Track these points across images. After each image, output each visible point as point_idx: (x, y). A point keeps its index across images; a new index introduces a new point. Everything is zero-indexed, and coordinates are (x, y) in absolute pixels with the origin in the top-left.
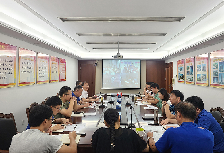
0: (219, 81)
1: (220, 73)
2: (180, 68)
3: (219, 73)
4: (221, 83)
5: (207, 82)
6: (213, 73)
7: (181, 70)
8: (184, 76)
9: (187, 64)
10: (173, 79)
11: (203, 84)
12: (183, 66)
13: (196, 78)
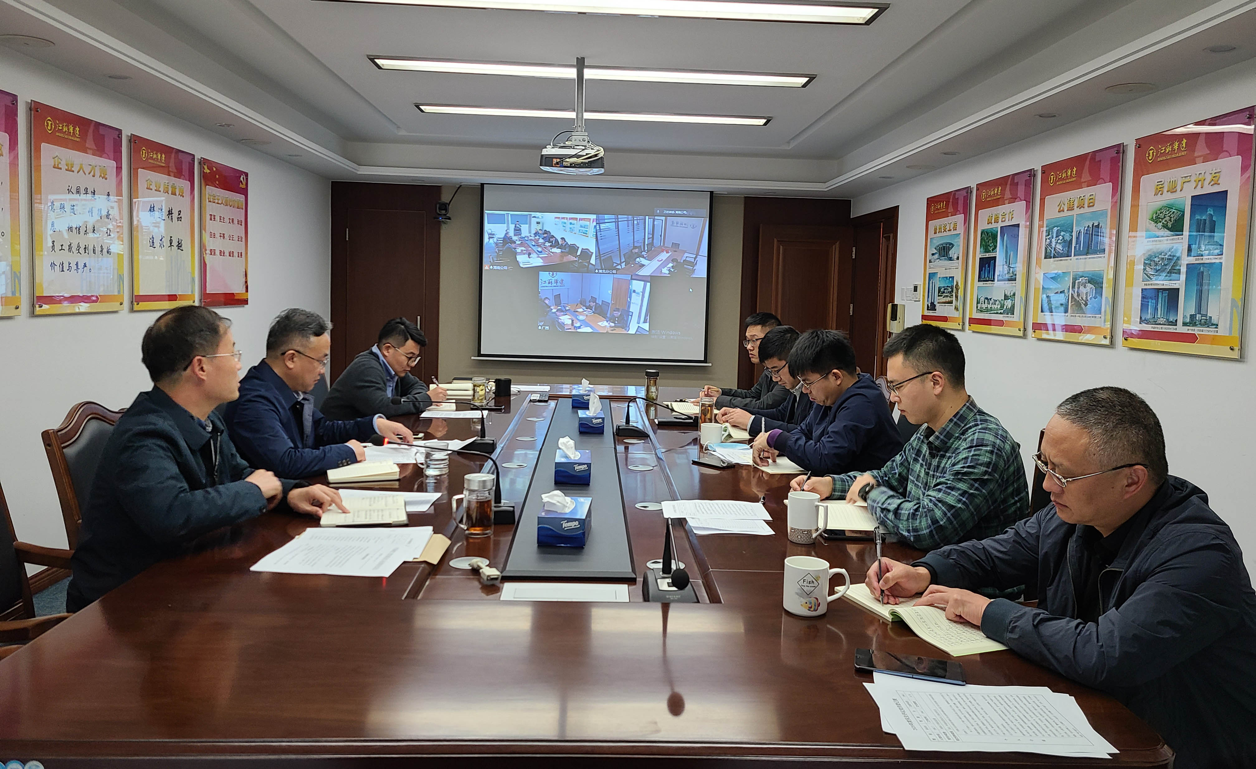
0: (1185, 308)
1: (1193, 260)
2: (939, 239)
3: (1186, 260)
4: (1192, 322)
5: (1102, 322)
6: (1147, 263)
7: (944, 251)
8: (961, 285)
9: (985, 214)
10: (895, 307)
11: (1080, 330)
12: (961, 230)
13: (1038, 294)
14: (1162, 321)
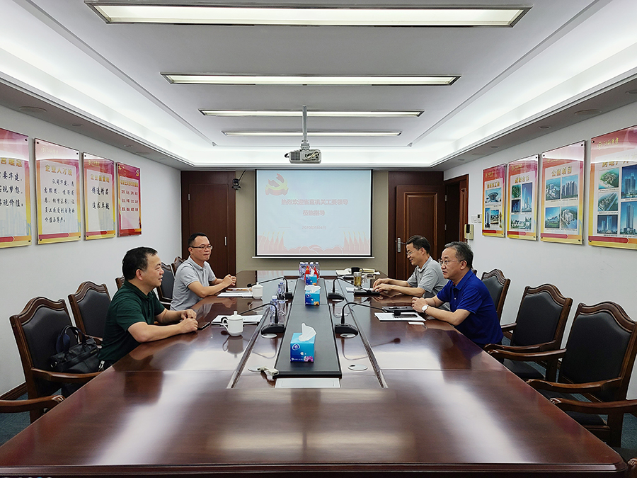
0: (621, 225)
1: (624, 200)
2: (490, 191)
3: (620, 200)
4: (625, 232)
5: (577, 232)
6: (600, 202)
7: (493, 197)
8: (503, 214)
9: (513, 178)
10: (468, 226)
11: (565, 237)
12: (501, 185)
13: (543, 219)
14: (610, 231)
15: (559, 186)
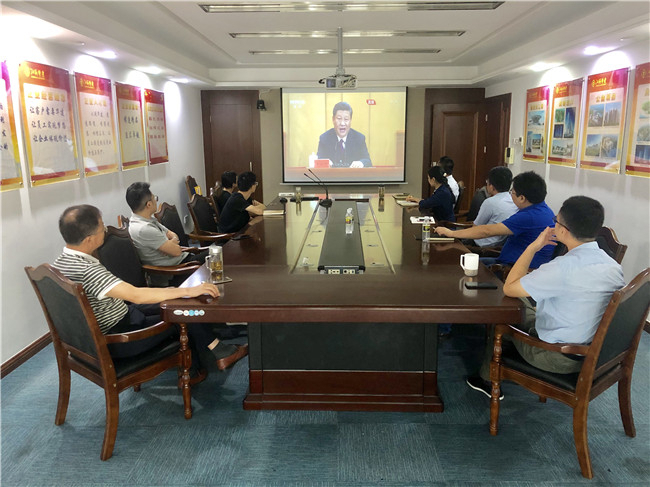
2: (534, 113)
7: (536, 120)
8: (544, 139)
10: (509, 150)
12: (545, 108)
14: (646, 162)
15: (602, 113)
